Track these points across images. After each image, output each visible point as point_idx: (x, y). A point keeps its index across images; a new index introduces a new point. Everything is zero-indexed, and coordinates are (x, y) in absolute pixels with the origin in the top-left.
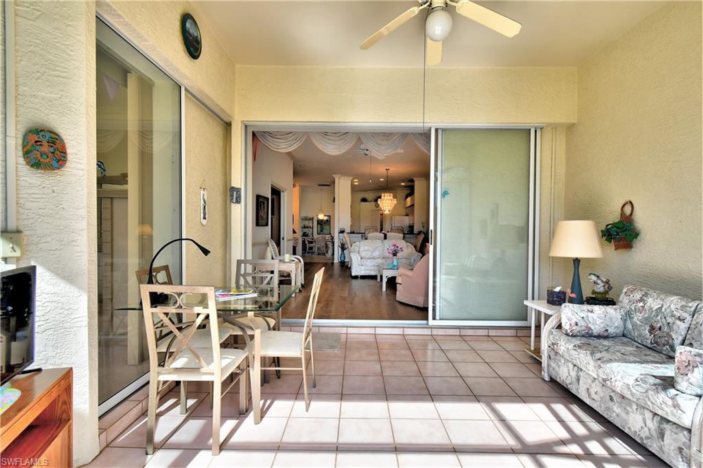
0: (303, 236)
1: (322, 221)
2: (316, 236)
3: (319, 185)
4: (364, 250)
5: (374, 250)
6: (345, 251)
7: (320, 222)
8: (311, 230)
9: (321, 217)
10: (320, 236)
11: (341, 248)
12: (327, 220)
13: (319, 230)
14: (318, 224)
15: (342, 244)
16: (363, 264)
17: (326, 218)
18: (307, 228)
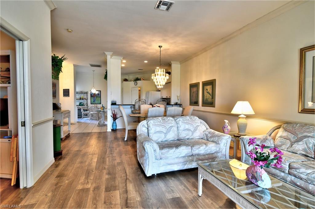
0: (80, 105)
1: (94, 94)
2: (90, 105)
3: (92, 66)
4: (155, 133)
5: (168, 131)
6: (116, 120)
7: (93, 96)
8: (86, 101)
9: (94, 91)
10: (93, 105)
11: (113, 118)
12: (98, 94)
13: (92, 100)
14: (91, 96)
15: (113, 115)
16: (163, 156)
17: (97, 92)
18: (83, 99)
